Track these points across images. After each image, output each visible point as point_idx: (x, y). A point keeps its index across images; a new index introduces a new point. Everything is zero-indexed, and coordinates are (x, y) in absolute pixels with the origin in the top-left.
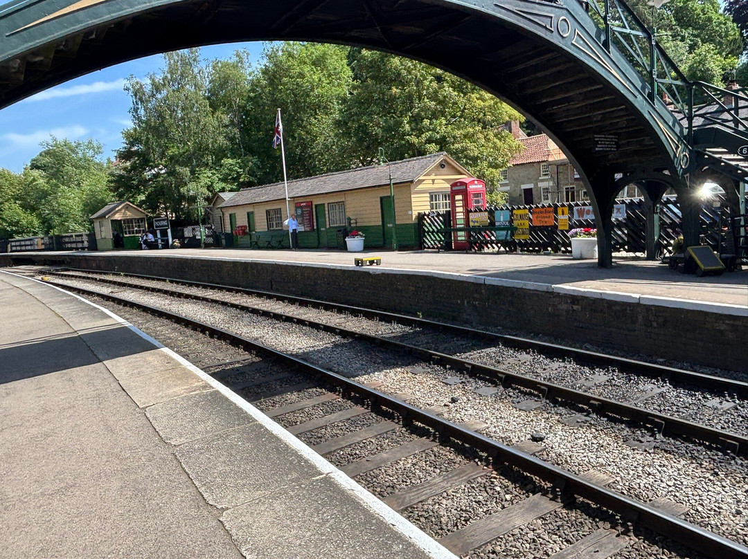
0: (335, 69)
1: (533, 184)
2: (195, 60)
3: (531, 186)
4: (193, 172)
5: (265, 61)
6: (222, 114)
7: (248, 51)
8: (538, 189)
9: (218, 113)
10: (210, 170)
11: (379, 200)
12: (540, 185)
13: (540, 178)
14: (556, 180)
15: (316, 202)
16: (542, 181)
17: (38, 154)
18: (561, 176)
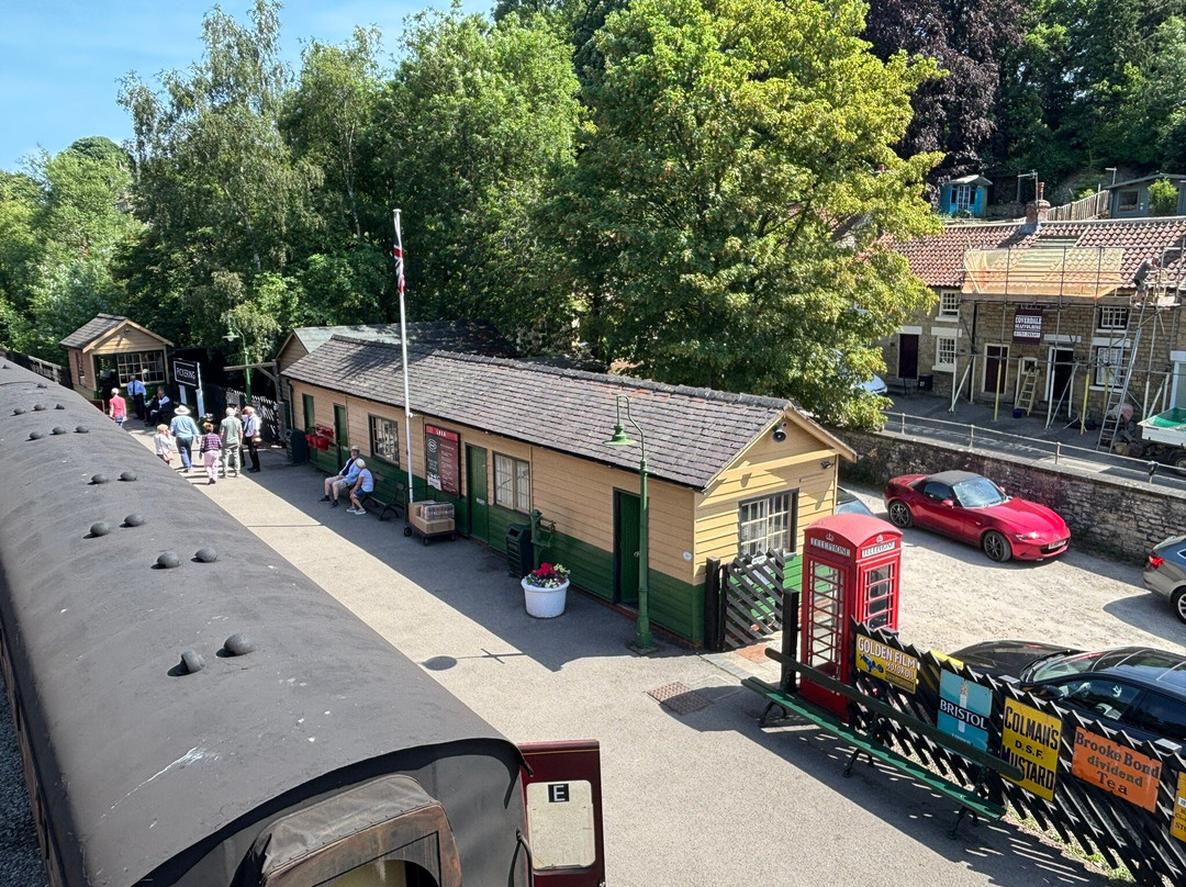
0: (548, 78)
1: (920, 328)
2: (268, 45)
3: (917, 330)
4: (247, 281)
5: (408, 55)
6: (312, 163)
7: (379, 29)
8: (932, 340)
9: (305, 163)
10: (284, 276)
11: (611, 493)
12: (935, 331)
13: (937, 319)
14: (970, 327)
15: (469, 438)
16: (941, 324)
17: (70, 144)
18: (981, 322)
